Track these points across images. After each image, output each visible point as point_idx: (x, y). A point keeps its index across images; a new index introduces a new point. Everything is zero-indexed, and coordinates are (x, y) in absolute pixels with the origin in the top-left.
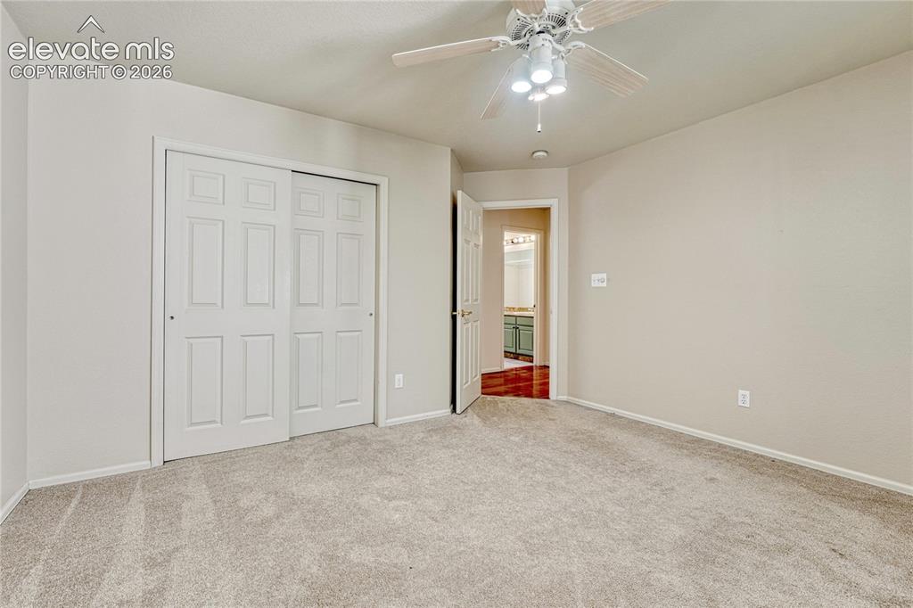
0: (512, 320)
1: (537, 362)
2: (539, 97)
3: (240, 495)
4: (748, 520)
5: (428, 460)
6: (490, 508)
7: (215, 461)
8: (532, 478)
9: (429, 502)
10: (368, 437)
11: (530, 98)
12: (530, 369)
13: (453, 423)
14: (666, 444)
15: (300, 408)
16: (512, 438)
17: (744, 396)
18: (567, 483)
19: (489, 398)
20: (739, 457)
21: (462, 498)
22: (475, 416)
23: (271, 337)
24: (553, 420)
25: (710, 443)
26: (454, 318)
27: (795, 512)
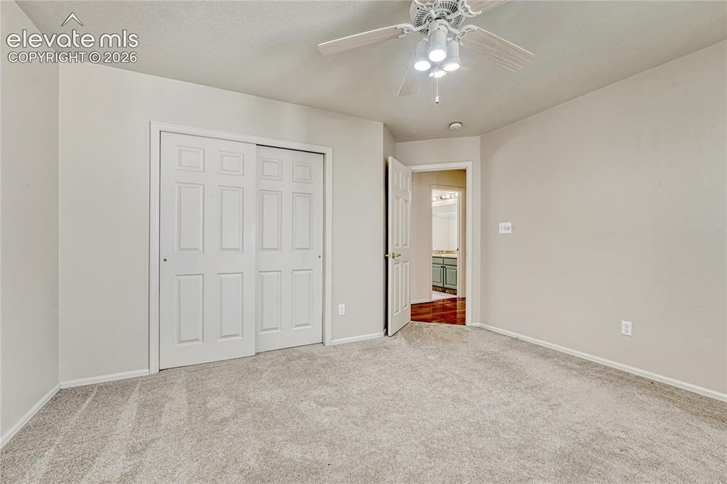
0: (440, 261)
1: (459, 295)
2: (438, 74)
3: (209, 398)
4: (623, 435)
5: (359, 373)
6: (402, 416)
7: (197, 371)
8: (440, 391)
9: (354, 410)
10: (316, 354)
11: (431, 75)
12: (454, 300)
13: (385, 344)
14: (559, 365)
15: (264, 330)
16: (430, 357)
17: (627, 326)
18: (469, 397)
19: (417, 323)
20: (621, 378)
21: (381, 406)
22: (403, 339)
23: (241, 275)
24: (466, 343)
25: (597, 365)
26: (386, 259)
27: (667, 430)
